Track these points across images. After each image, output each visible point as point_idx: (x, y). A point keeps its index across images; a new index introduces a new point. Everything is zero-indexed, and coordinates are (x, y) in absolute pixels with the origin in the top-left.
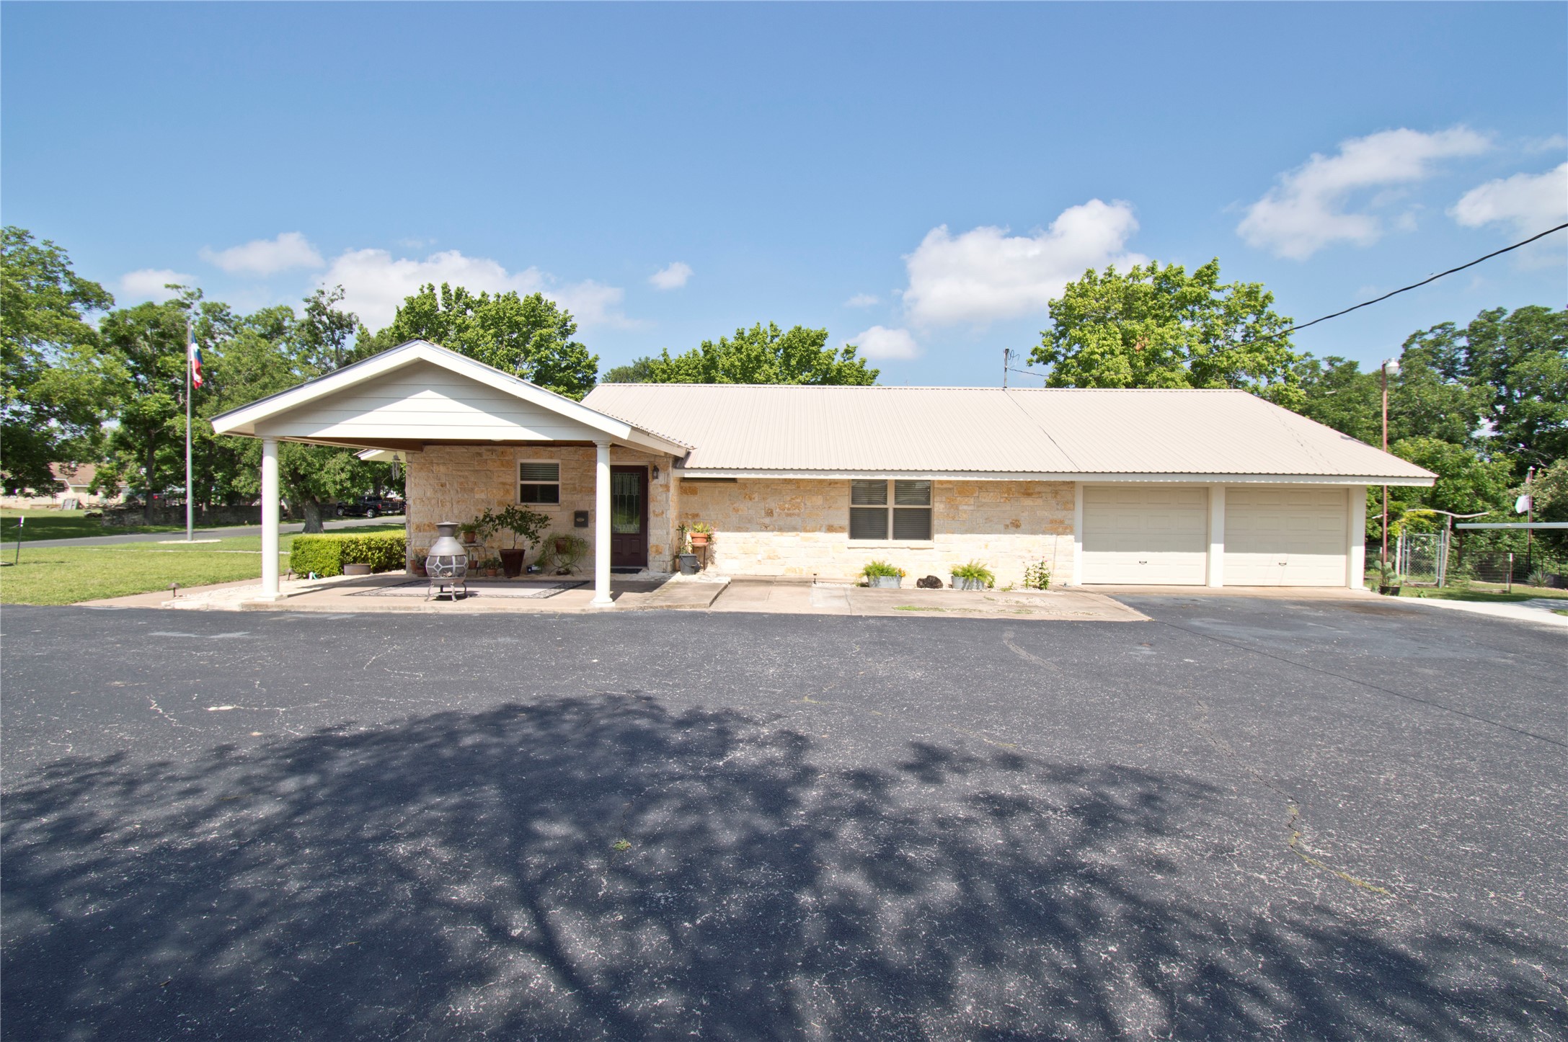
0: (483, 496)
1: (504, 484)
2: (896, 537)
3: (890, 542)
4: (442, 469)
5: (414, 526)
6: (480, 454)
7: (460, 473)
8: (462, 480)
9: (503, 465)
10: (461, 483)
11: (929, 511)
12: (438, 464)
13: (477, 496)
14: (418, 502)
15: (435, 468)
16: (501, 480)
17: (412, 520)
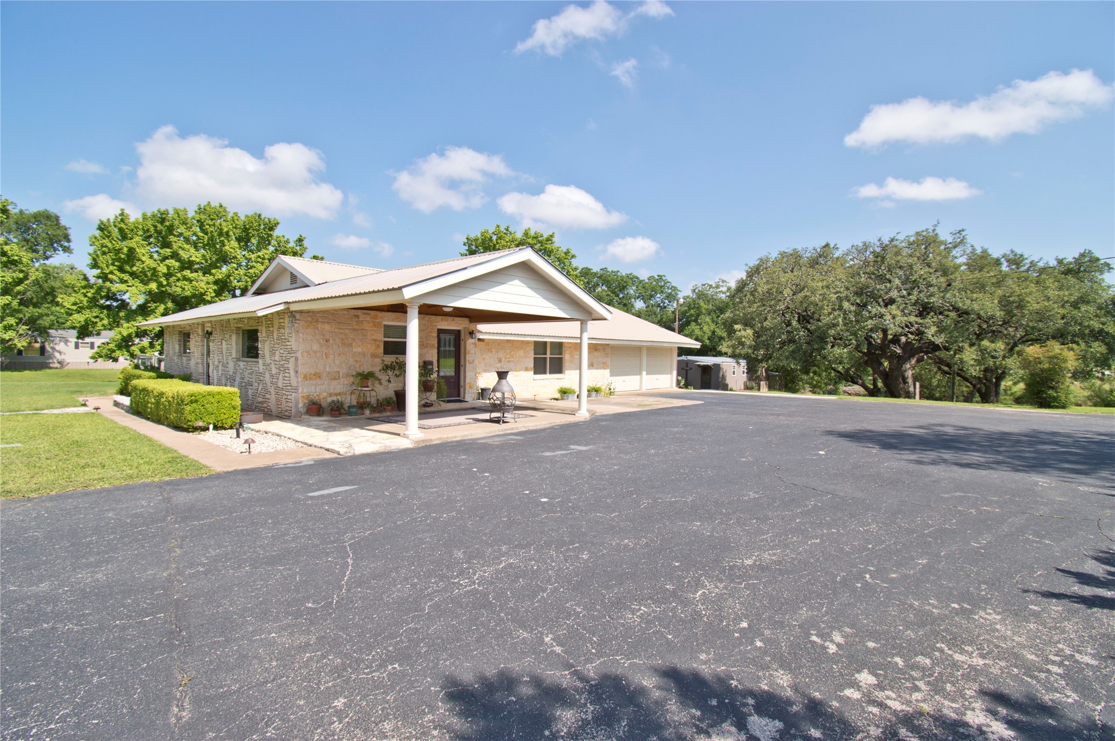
0: (360, 350)
1: (375, 340)
2: (550, 373)
3: (548, 376)
4: (327, 327)
5: (302, 376)
6: (357, 316)
7: (341, 331)
8: (343, 336)
9: (375, 326)
10: (342, 339)
11: (561, 359)
12: (323, 323)
13: (355, 350)
14: (305, 354)
15: (320, 326)
16: (374, 337)
17: (300, 370)
